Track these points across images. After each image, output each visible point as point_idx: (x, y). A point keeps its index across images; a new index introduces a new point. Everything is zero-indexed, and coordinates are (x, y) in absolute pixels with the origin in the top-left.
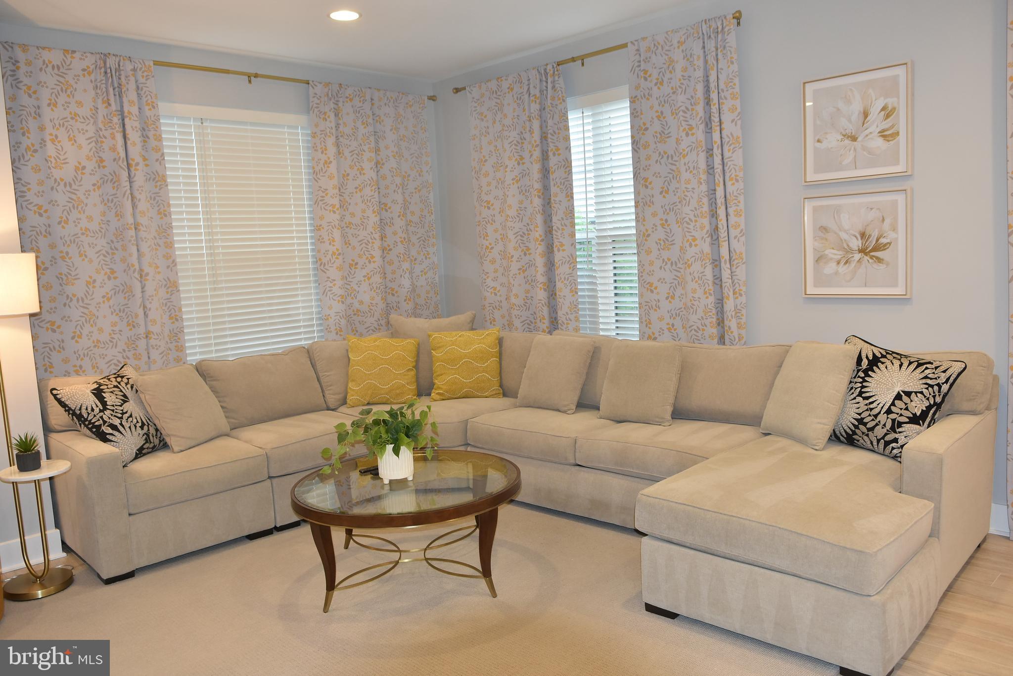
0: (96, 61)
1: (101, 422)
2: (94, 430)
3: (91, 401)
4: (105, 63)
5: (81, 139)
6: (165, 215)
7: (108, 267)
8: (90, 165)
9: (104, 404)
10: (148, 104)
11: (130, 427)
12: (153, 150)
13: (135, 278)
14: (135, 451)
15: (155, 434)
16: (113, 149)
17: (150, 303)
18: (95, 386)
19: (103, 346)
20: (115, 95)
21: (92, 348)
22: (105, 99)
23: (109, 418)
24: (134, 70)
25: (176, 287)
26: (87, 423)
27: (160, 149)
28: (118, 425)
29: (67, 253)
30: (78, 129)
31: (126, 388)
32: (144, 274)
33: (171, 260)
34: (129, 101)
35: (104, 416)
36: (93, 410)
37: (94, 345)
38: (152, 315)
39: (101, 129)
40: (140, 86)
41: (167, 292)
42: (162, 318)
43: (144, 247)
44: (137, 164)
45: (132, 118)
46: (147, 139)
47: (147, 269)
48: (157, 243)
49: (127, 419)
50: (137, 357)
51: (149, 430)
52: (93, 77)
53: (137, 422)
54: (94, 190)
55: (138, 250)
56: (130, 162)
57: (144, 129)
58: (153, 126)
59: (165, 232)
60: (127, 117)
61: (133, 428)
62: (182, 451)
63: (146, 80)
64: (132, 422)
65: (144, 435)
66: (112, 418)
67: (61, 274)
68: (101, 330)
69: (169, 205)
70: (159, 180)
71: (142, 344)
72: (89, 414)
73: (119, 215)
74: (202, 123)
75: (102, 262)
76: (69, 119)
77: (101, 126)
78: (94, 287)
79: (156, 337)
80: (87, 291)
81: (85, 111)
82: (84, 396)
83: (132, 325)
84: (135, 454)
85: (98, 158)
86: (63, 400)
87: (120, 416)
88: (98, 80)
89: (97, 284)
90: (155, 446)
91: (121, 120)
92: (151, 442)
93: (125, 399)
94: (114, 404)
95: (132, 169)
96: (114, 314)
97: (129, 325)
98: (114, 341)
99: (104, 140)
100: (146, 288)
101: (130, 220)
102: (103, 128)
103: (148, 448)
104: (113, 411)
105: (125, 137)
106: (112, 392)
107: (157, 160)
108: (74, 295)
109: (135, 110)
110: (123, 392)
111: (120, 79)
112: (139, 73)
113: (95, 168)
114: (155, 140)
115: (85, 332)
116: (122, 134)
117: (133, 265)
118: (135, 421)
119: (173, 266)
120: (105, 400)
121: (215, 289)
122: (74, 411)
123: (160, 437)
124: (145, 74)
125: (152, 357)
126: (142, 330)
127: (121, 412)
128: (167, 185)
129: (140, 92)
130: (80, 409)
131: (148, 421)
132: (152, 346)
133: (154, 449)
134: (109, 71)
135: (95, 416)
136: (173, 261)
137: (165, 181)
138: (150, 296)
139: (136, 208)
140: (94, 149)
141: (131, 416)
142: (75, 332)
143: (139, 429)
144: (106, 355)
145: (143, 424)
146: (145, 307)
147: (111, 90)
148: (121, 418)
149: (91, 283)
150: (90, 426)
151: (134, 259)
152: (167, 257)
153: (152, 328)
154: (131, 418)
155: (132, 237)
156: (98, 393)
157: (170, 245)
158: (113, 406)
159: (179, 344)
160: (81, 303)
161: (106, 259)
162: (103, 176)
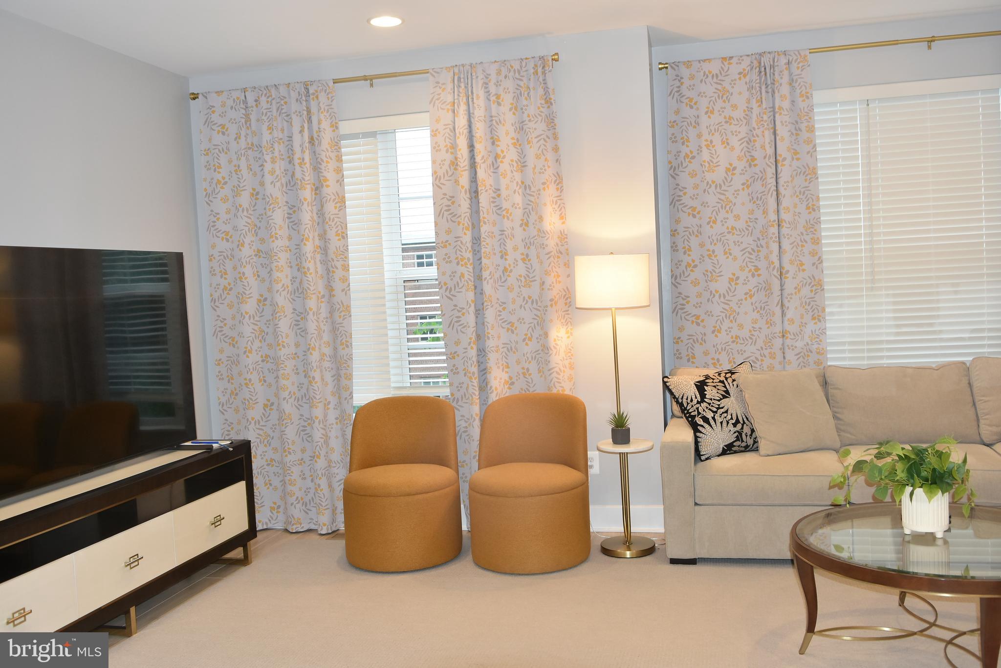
0: (752, 62)
1: (696, 413)
2: (690, 419)
3: (692, 392)
4: (760, 63)
5: (734, 141)
6: (814, 210)
7: (753, 264)
8: (740, 165)
9: (703, 396)
10: (802, 96)
11: (721, 423)
12: (804, 142)
13: (774, 275)
14: (721, 446)
15: (749, 433)
16: (763, 147)
17: (789, 301)
18: (702, 379)
19: (742, 342)
20: (767, 92)
21: (730, 343)
22: (759, 98)
23: (704, 410)
24: (789, 63)
25: (821, 286)
26: (686, 412)
27: (812, 141)
28: (710, 419)
29: (713, 251)
30: (732, 132)
31: (731, 385)
32: (784, 272)
33: (816, 258)
34: (781, 96)
35: (700, 408)
36: (692, 400)
37: (732, 340)
38: (789, 314)
39: (754, 129)
40: (795, 78)
41: (811, 291)
42: (802, 317)
43: (786, 244)
44: (784, 159)
45: (783, 113)
46: (799, 132)
47: (787, 266)
48: (804, 239)
49: (721, 415)
50: (773, 356)
51: (742, 428)
52: (747, 79)
53: (732, 419)
54: (743, 189)
55: (780, 247)
56: (778, 158)
57: (797, 122)
58: (806, 117)
59: (813, 226)
60: (778, 112)
61: (725, 424)
62: (768, 456)
63: (802, 70)
64: (726, 417)
65: (735, 433)
66: (706, 410)
67: (707, 271)
68: (741, 326)
69: (818, 199)
70: (810, 173)
71: (778, 342)
72: (688, 404)
73: (765, 212)
74: (868, 105)
75: (747, 259)
76: (723, 123)
77: (754, 125)
78: (736, 284)
79: (792, 337)
80: (729, 288)
81: (738, 114)
82: (687, 386)
83: (769, 323)
84: (721, 449)
85: (750, 158)
86: (671, 388)
87: (715, 410)
88: (754, 81)
89: (740, 281)
90: (747, 447)
91: (772, 117)
92: (743, 441)
93: (726, 394)
94: (713, 398)
95: (779, 165)
96: (756, 311)
97: (767, 323)
98: (754, 338)
99: (757, 138)
100: (785, 287)
101: (773, 217)
102: (756, 127)
103: (739, 446)
104: (709, 404)
105: (775, 134)
106: (715, 386)
107: (808, 153)
108: (717, 291)
109: (786, 104)
110: (726, 388)
111: (774, 74)
112: (794, 65)
113: (745, 167)
114: (807, 131)
115: (724, 327)
116: (772, 131)
117: (773, 263)
118: (729, 417)
119: (819, 263)
120: (705, 393)
121: (872, 289)
122: (677, 399)
123: (755, 438)
124: (801, 65)
125: (788, 357)
126: (778, 329)
127: (717, 406)
128: (817, 178)
129: (794, 84)
130: (682, 398)
131: (745, 419)
132: (788, 346)
133: (747, 449)
134: (763, 69)
135: (692, 406)
136: (819, 258)
137: (815, 174)
138: (788, 295)
139: (781, 204)
140: (745, 149)
141: (726, 412)
142: (715, 327)
143: (730, 425)
144: (745, 351)
145: (737, 421)
146: (782, 305)
147: (763, 87)
148: (716, 412)
149: (734, 279)
150: (687, 415)
151: (774, 257)
152: (813, 253)
153: (788, 327)
154: (726, 414)
155: (774, 234)
156: (701, 386)
157: (817, 241)
158: (711, 399)
159: (821, 347)
160: (722, 299)
161: (751, 256)
162: (754, 175)
